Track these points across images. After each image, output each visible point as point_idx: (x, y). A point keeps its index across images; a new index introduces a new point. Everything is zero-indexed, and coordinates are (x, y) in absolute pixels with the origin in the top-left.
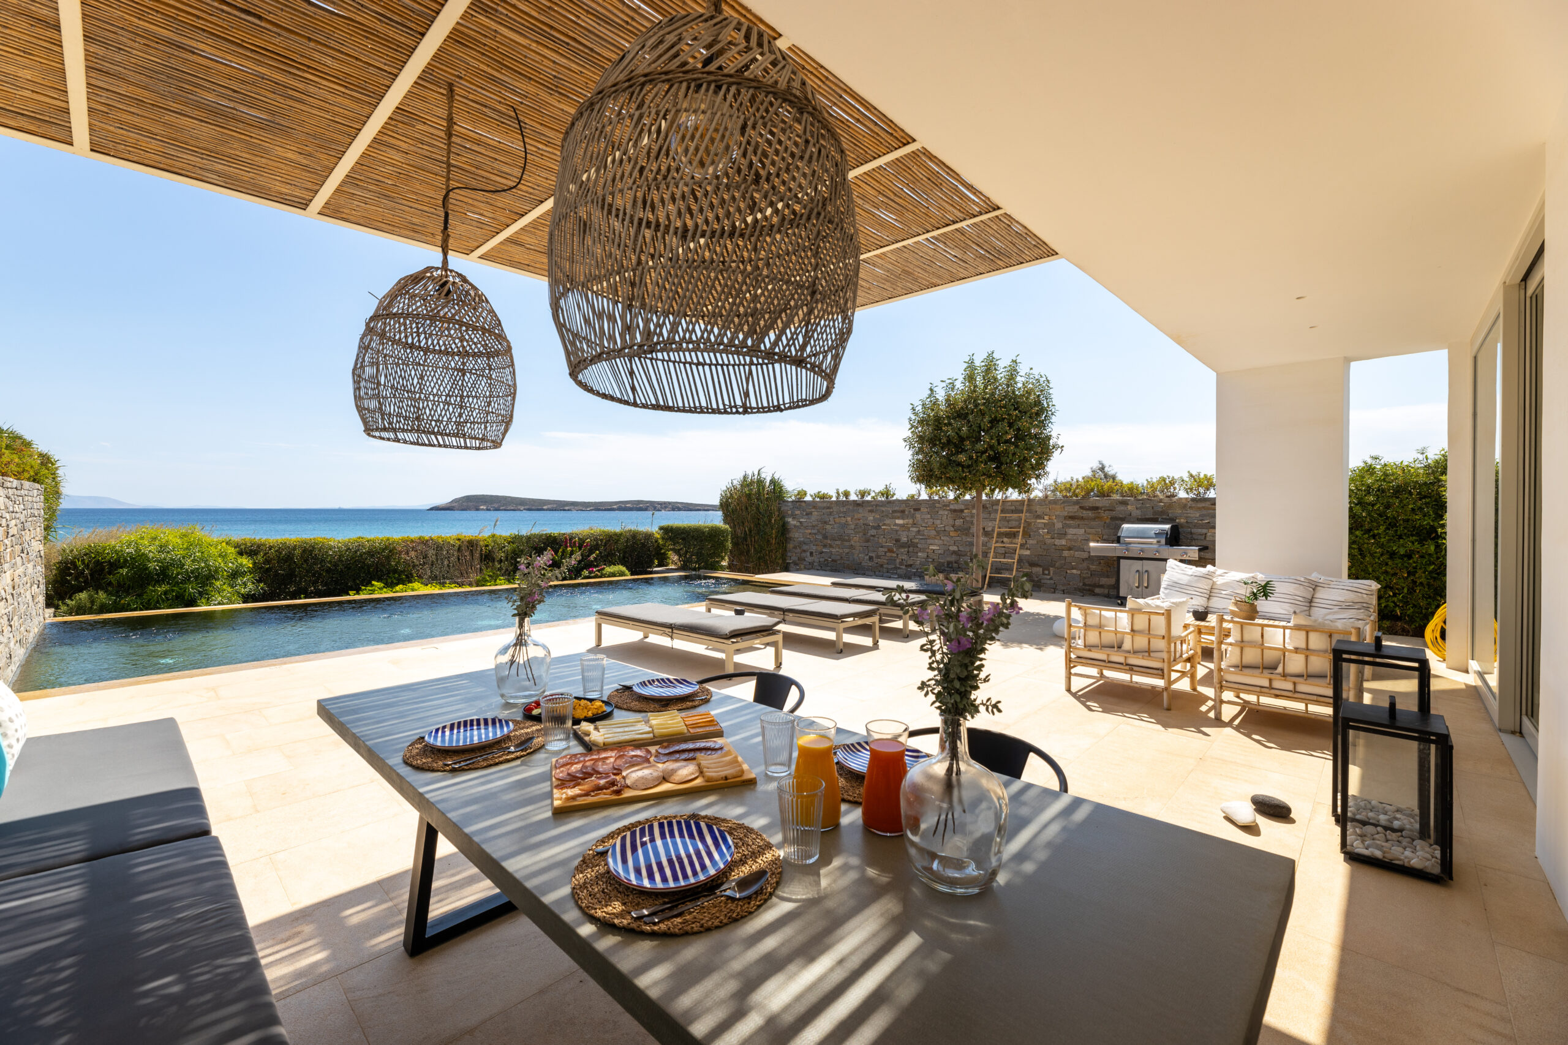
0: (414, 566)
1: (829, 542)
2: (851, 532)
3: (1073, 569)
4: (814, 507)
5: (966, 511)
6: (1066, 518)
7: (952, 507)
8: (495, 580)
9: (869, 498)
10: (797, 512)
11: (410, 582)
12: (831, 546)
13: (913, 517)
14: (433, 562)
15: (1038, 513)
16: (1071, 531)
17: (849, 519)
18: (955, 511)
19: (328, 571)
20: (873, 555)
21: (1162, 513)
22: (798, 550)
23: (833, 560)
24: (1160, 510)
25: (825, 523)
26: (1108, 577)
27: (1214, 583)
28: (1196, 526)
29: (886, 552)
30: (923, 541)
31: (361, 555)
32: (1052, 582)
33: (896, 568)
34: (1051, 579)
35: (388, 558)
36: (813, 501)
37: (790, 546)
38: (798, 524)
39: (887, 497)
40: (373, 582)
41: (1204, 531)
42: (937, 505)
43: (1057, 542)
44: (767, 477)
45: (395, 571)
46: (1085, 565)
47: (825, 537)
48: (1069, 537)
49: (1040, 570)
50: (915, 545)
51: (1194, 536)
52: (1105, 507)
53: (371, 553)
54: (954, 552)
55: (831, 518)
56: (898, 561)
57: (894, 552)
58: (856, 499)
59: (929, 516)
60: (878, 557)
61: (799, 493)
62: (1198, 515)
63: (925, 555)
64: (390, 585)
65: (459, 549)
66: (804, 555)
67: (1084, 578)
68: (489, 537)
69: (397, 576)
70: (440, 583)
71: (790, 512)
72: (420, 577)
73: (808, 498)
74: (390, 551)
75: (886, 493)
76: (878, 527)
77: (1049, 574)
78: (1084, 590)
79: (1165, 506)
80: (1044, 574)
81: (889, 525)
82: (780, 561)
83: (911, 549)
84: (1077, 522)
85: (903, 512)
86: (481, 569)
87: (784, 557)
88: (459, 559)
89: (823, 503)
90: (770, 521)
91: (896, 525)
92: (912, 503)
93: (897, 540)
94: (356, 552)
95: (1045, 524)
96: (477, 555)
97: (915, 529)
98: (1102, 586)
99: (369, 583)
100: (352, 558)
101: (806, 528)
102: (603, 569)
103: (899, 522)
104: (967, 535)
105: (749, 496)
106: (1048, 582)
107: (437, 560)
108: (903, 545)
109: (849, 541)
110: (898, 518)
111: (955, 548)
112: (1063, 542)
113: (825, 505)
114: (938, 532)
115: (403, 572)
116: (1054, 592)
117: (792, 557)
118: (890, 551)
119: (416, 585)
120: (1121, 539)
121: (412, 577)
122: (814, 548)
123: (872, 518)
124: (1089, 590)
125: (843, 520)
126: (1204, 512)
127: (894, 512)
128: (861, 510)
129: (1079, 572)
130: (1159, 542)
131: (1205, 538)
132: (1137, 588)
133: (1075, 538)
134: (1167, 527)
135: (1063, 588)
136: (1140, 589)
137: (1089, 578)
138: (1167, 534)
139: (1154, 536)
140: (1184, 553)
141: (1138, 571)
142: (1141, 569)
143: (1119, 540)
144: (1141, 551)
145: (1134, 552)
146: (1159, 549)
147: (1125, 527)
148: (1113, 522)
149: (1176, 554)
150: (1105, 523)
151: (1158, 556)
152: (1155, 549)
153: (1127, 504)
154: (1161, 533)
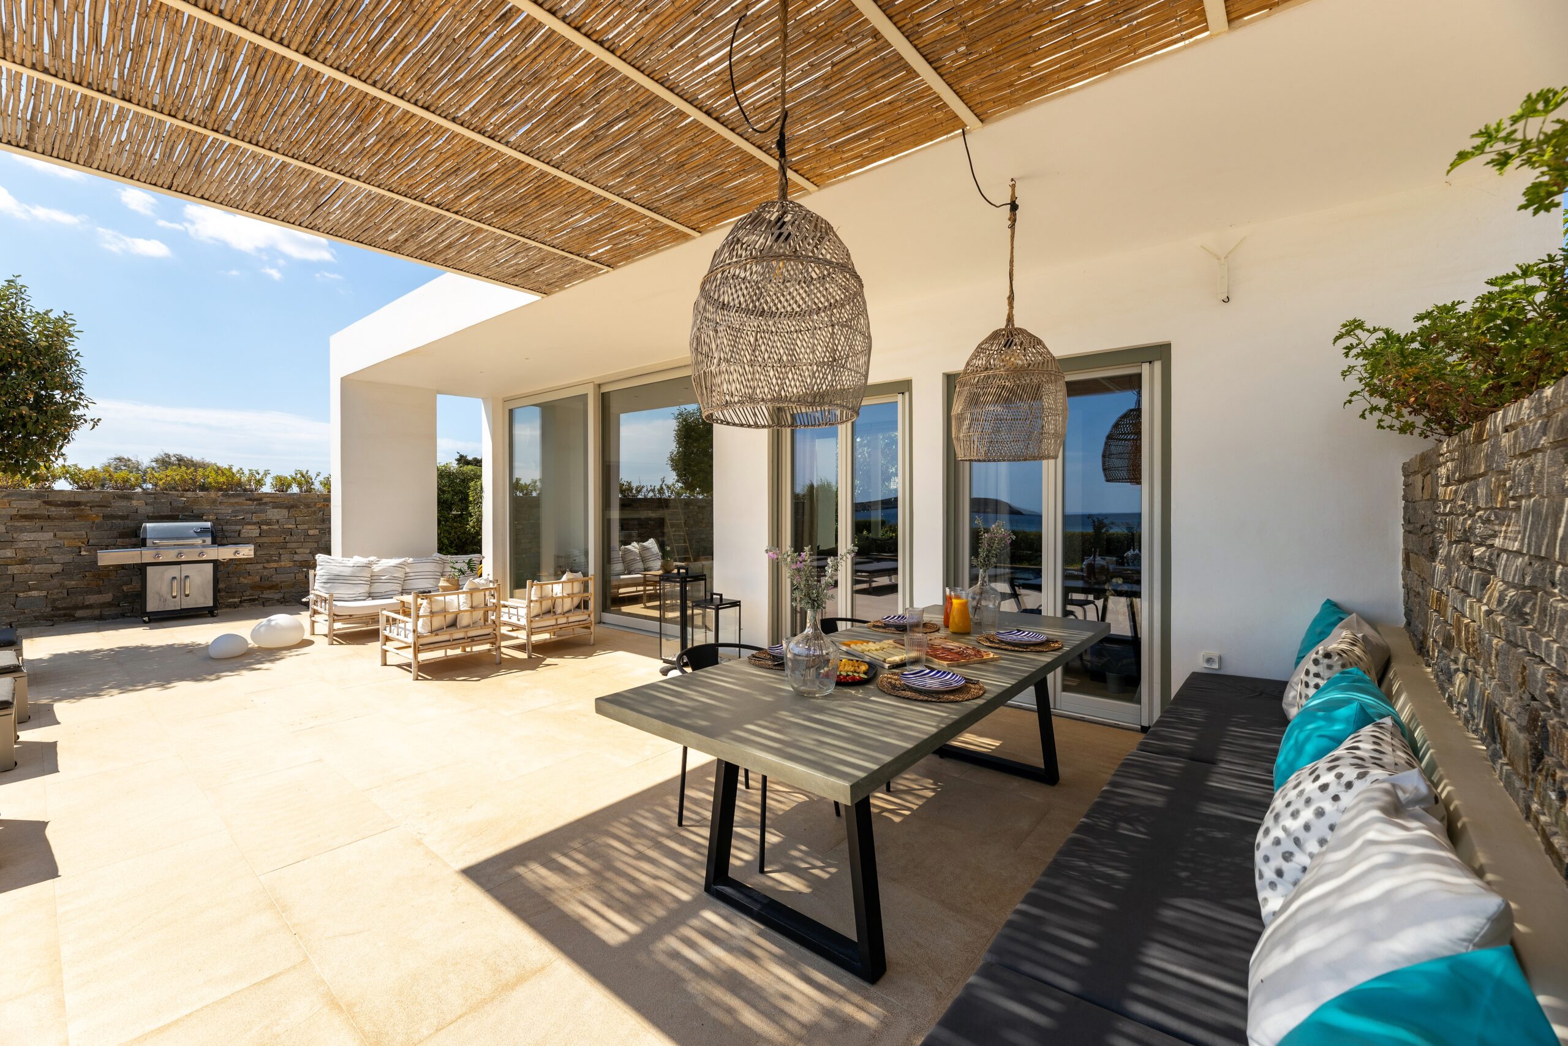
3: (30, 590)
6: (12, 518)
16: (26, 536)
21: (184, 509)
27: (373, 571)
28: (227, 522)
41: (238, 528)
46: (55, 581)
48: (21, 545)
51: (226, 534)
52: (92, 501)
62: (230, 511)
67: (55, 600)
78: (54, 616)
79: (187, 501)
84: (39, 523)
98: (88, 607)
112: (9, 553)
120: (148, 541)
126: (238, 508)
129: (44, 593)
130: (204, 541)
131: (239, 535)
132: (174, 597)
133: (33, 546)
134: (208, 524)
135: (8, 621)
136: (178, 598)
137: (64, 598)
138: (212, 532)
139: (195, 535)
140: (236, 552)
141: (174, 578)
142: (178, 576)
143: (143, 543)
144: (180, 554)
145: (169, 555)
146: (204, 550)
147: (145, 527)
148: (108, 522)
149: (225, 553)
150: (93, 523)
151: (205, 558)
152: (198, 550)
153: (131, 499)
154: (203, 532)
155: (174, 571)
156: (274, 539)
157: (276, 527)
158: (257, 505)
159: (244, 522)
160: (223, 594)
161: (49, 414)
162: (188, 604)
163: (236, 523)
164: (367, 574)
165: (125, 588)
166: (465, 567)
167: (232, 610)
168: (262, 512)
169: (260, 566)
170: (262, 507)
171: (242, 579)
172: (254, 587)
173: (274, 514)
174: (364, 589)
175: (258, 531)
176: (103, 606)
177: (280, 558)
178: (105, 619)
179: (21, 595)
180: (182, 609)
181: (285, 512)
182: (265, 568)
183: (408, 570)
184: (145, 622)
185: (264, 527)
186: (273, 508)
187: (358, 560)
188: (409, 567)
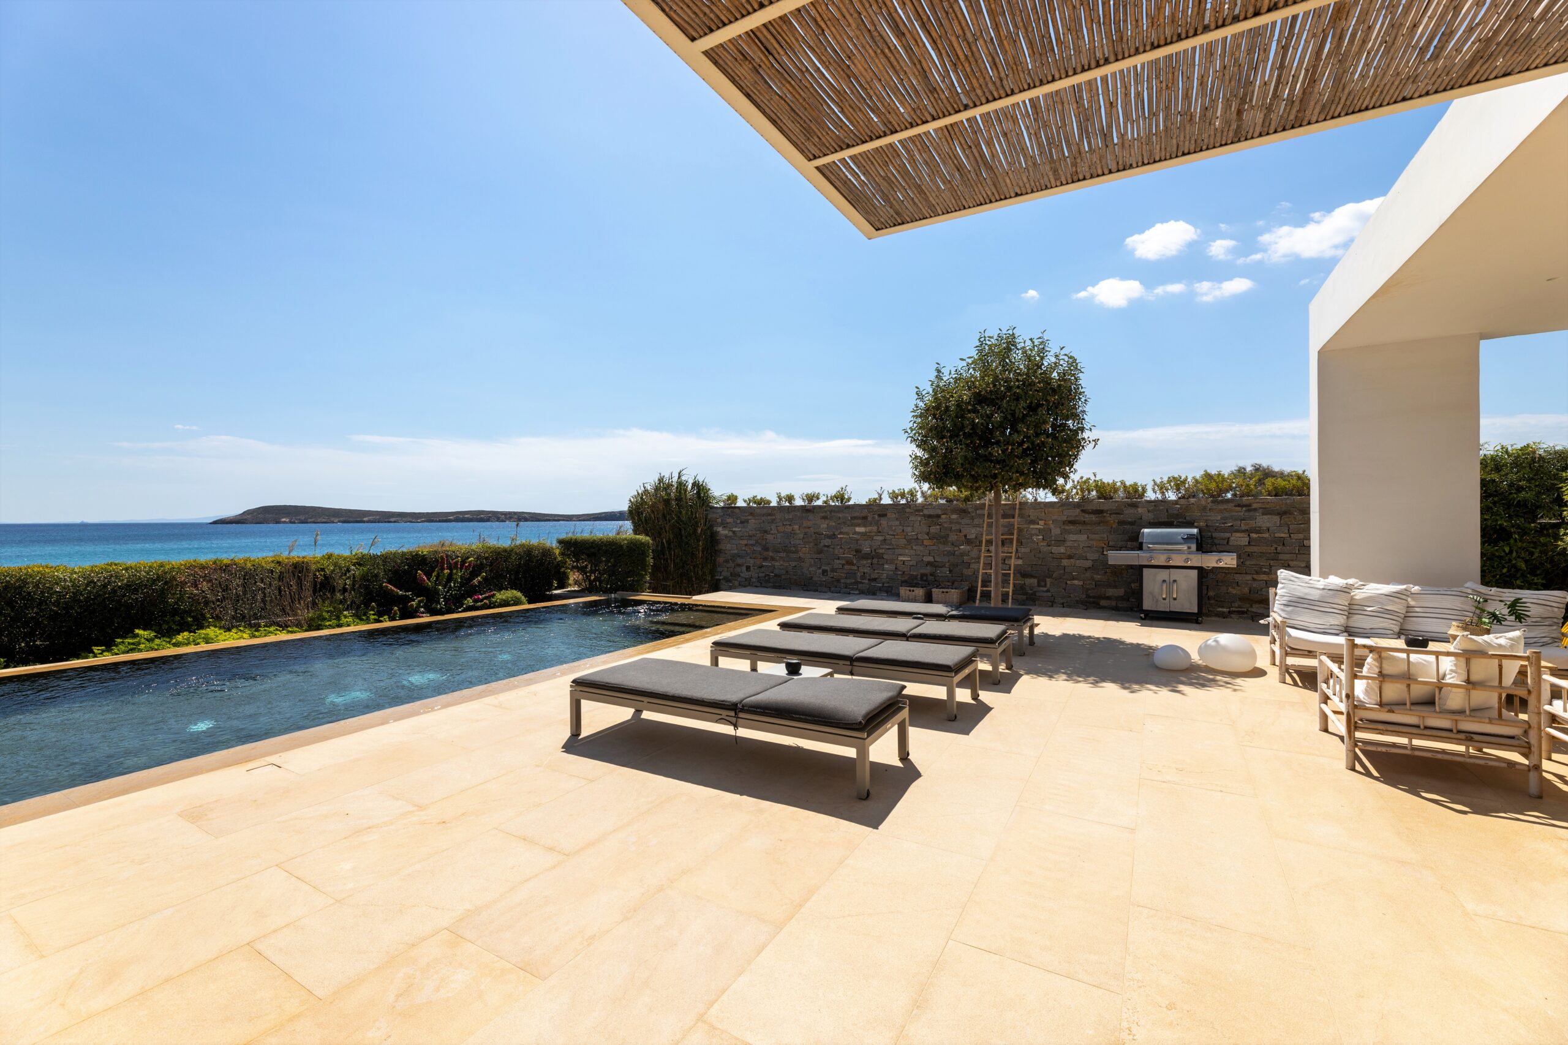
0: (207, 603)
1: (771, 554)
2: (797, 542)
3: (1074, 579)
4: (751, 514)
5: (943, 516)
6: (1064, 523)
7: (926, 512)
8: (338, 618)
9: (819, 503)
10: (729, 520)
11: (202, 627)
12: (773, 559)
13: (878, 524)
14: (238, 596)
15: (1032, 518)
16: (1072, 537)
17: (796, 527)
18: (930, 516)
19: (54, 617)
20: (828, 568)
21: (1178, 516)
22: (731, 564)
23: (776, 575)
24: (1176, 512)
25: (766, 532)
26: (1116, 587)
27: (1352, 598)
28: (1217, 529)
29: (843, 565)
30: (890, 551)
31: (114, 591)
32: (1049, 594)
33: (857, 583)
34: (1048, 591)
35: (162, 593)
36: (749, 508)
37: (721, 559)
38: (731, 534)
39: (842, 502)
40: (137, 631)
41: (1227, 535)
42: (908, 510)
43: (1055, 550)
44: (689, 479)
45: (175, 612)
46: (1088, 574)
47: (766, 549)
48: (1069, 544)
49: (1034, 581)
50: (880, 557)
51: (1216, 541)
52: (1111, 510)
53: (132, 587)
54: (929, 563)
55: (773, 527)
56: (859, 574)
57: (853, 565)
58: (803, 504)
59: (897, 523)
60: (834, 570)
61: (729, 498)
62: (1219, 518)
63: (892, 567)
64: (167, 632)
65: (281, 578)
66: (738, 569)
67: (1088, 589)
68: (323, 558)
69: (177, 618)
70: (251, 626)
71: (719, 520)
72: (218, 618)
73: (740, 503)
74: (166, 583)
75: (840, 497)
76: (833, 536)
77: (1045, 586)
78: (1087, 602)
79: (1181, 508)
80: (1039, 585)
81: (847, 534)
82: (709, 578)
83: (875, 561)
84: (1078, 527)
85: (865, 518)
86: (314, 604)
87: (713, 572)
88: (280, 591)
89: (760, 509)
90: (695, 531)
91: (855, 533)
92: (876, 508)
93: (858, 551)
94: (105, 586)
95: (1039, 530)
96: (307, 584)
97: (880, 538)
98: (1108, 598)
99: (128, 632)
100: (97, 596)
101: (741, 538)
102: (493, 596)
103: (861, 529)
104: (944, 543)
105: (667, 502)
106: (1045, 594)
107: (245, 593)
108: (866, 557)
109: (797, 552)
110: (859, 525)
111: (931, 559)
112: (1062, 550)
113: (765, 511)
114: (909, 541)
115: (189, 612)
116: (1052, 606)
117: (724, 573)
118: (849, 562)
119: (211, 631)
120: (1144, 545)
121: (204, 618)
122: (752, 561)
123: (825, 526)
124: (1094, 602)
125: (788, 529)
126: (1227, 514)
127: (853, 518)
128: (811, 516)
129: (1081, 583)
130: (1189, 548)
131: (1228, 542)
132: (1164, 599)
133: (1075, 545)
134: (1195, 531)
135: (1062, 601)
136: (1167, 600)
137: (1093, 589)
138: (1197, 539)
139: (1182, 541)
140: (1219, 560)
141: (1164, 581)
142: (1167, 579)
143: (1140, 547)
144: (1169, 559)
145: (1161, 560)
146: (1190, 556)
147: (1143, 533)
148: (1122, 527)
149: (1210, 561)
150: (1112, 527)
151: (1189, 564)
152: (1185, 556)
153: (1138, 507)
154: (1189, 538)
155: (1163, 574)
156: (1264, 549)
157: (1266, 535)
158: (1246, 511)
159: (1233, 530)
160: (1212, 602)
161: (1060, 438)
162: (1176, 607)
163: (1225, 530)
164: (1343, 601)
165: (1133, 585)
166: (1502, 610)
167: (1221, 619)
168: (1251, 518)
169: (1249, 577)
170: (1251, 513)
171: (1230, 590)
172: (1243, 599)
173: (1264, 521)
174: (1339, 620)
175: (1247, 539)
176: (1118, 598)
177: (1271, 570)
178: (1119, 611)
179: (1068, 582)
180: (1170, 612)
181: (1276, 519)
182: (1254, 579)
183: (1412, 603)
184: (1141, 618)
185: (1254, 535)
186: (1263, 514)
187: (1335, 581)
188: (1413, 599)
